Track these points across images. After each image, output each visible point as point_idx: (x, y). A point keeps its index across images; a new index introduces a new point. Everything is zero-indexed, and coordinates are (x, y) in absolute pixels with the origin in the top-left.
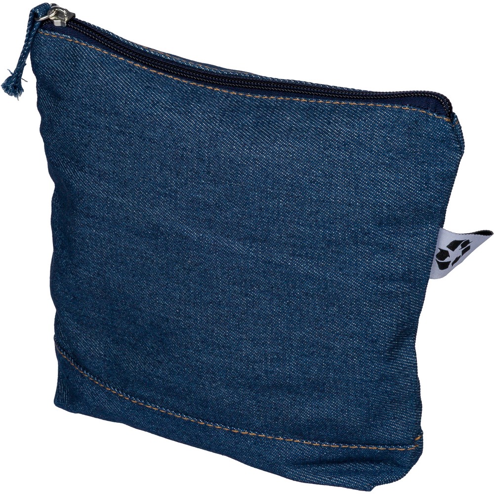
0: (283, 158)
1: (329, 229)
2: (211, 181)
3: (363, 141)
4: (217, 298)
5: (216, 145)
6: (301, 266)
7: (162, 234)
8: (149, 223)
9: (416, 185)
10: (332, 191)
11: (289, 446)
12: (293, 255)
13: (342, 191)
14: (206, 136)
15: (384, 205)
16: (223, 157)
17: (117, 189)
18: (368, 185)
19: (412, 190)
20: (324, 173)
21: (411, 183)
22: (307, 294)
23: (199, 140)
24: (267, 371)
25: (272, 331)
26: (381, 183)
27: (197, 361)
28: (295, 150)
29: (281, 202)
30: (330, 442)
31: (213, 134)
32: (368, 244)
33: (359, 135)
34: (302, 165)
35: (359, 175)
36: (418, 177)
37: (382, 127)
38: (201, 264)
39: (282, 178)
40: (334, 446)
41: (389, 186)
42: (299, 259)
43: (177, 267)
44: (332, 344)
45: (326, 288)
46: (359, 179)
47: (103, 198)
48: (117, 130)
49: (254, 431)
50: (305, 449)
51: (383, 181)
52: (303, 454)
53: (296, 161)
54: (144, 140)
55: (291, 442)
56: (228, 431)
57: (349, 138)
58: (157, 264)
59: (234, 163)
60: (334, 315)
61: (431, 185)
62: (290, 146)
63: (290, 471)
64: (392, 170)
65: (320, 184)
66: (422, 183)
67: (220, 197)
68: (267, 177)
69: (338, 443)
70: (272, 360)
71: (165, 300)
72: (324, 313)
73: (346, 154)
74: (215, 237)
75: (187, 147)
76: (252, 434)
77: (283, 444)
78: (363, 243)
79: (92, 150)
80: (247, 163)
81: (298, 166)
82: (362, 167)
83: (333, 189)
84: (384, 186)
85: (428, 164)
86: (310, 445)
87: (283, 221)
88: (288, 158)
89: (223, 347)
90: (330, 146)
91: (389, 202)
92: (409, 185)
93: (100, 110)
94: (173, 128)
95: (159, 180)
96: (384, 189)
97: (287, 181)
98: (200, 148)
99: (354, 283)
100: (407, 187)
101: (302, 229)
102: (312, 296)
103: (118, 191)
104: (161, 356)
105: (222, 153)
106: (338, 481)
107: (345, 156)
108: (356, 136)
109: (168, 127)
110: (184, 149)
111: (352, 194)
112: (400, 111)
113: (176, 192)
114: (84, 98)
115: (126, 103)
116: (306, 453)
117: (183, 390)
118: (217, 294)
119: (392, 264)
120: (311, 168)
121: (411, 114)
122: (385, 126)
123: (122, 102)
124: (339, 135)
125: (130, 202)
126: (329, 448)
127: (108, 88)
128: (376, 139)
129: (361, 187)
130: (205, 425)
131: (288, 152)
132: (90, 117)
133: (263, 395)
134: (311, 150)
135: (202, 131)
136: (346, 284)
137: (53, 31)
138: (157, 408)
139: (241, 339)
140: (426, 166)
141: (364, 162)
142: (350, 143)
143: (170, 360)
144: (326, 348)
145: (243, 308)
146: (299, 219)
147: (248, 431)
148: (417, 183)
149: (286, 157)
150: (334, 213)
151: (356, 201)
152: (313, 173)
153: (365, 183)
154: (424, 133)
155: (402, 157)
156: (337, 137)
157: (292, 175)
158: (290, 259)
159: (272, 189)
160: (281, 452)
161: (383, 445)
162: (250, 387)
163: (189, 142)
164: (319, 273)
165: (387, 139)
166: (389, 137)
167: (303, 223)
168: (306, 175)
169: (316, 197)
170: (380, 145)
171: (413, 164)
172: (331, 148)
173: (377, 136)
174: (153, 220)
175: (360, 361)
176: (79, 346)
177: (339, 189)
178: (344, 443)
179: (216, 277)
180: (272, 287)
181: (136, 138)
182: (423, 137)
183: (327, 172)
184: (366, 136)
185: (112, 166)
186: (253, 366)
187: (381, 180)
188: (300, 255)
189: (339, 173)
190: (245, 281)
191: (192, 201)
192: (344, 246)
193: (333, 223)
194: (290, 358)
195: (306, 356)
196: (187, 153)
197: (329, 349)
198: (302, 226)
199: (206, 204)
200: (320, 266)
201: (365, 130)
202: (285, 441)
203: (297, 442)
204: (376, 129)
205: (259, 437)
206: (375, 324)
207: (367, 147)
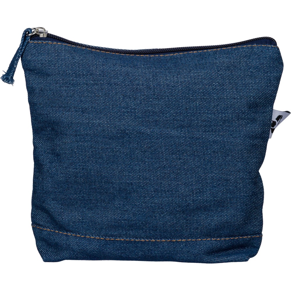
0: (197, 79)
1: (225, 114)
2: (156, 99)
3: (236, 65)
4: (163, 164)
5: (157, 79)
6: (210, 137)
7: (127, 134)
8: (118, 130)
9: (265, 84)
10: (224, 93)
11: (205, 243)
12: (205, 131)
13: (229, 92)
14: (150, 75)
15: (251, 97)
16: (162, 84)
17: (95, 116)
18: (242, 87)
19: (264, 87)
20: (219, 84)
21: (263, 83)
22: (214, 152)
23: (146, 78)
24: (194, 200)
25: (195, 177)
26: (248, 86)
27: (152, 203)
28: (202, 74)
29: (197, 103)
30: (225, 237)
31: (154, 74)
32: (244, 119)
33: (234, 62)
34: (207, 81)
35: (237, 83)
36: (265, 80)
37: (245, 56)
38: (152, 146)
39: (197, 89)
40: (227, 239)
41: (252, 86)
42: (208, 133)
43: (137, 151)
44: (229, 178)
45: (224, 147)
46: (237, 85)
47: (85, 123)
48: (92, 83)
49: (184, 239)
50: (213, 243)
51: (249, 84)
52: (212, 246)
53: (204, 79)
54: (111, 85)
55: (205, 240)
56: (170, 241)
57: (229, 64)
58: (124, 153)
59: (169, 86)
60: (229, 161)
61: (272, 83)
62: (199, 73)
63: (206, 257)
64: (252, 78)
65: (218, 90)
66: (268, 83)
67: (162, 107)
68: (189, 90)
69: (229, 237)
70: (196, 193)
71: (129, 172)
72: (224, 161)
73: (229, 72)
74: (160, 130)
75: (140, 83)
76: (184, 240)
77: (201, 242)
78: (242, 119)
79: (76, 98)
80: (177, 85)
81: (205, 82)
82: (238, 78)
83: (225, 92)
84: (250, 86)
85: (270, 72)
86: (216, 240)
87: (200, 113)
88: (199, 79)
89: (168, 191)
90: (220, 69)
91: (253, 94)
92: (262, 84)
93: (79, 75)
94: (129, 75)
95: (123, 105)
96: (250, 88)
97: (200, 91)
98: (147, 82)
99: (239, 141)
100: (261, 86)
101: (210, 116)
102: (217, 153)
103: (96, 117)
104: (126, 207)
105: (161, 82)
106: (231, 258)
107: (228, 74)
108: (232, 63)
109: (126, 75)
110: (138, 85)
111: (235, 93)
112: (252, 48)
113: (135, 109)
114: (67, 70)
115: (97, 67)
116: (214, 245)
117: (142, 223)
118: (162, 162)
119: (256, 129)
120: (213, 82)
121: (258, 48)
122: (246, 56)
123: (94, 67)
124: (224, 63)
125: (105, 121)
126: (225, 240)
127: (83, 62)
128: (242, 63)
129: (239, 89)
130: (156, 241)
131: (199, 75)
132: (73, 80)
133: (190, 216)
134: (211, 73)
135: (147, 74)
136: (235, 143)
137: (39, 40)
138: (124, 239)
139: (178, 184)
140: (269, 74)
141: (238, 76)
142: (230, 66)
143: (133, 208)
144: (226, 180)
145: (178, 167)
146: (208, 110)
147: (181, 239)
148: (266, 83)
149: (198, 78)
150: (227, 104)
151: (237, 96)
152: (214, 85)
153: (240, 86)
154: (267, 56)
155: (257, 70)
156: (223, 64)
157: (202, 87)
158: (203, 134)
159: (192, 96)
160: (201, 247)
161: (250, 235)
162: (183, 212)
163: (140, 80)
164: (220, 139)
165: (247, 63)
166: (248, 61)
167: (210, 113)
168: (210, 86)
169: (216, 97)
170: (245, 66)
171: (263, 74)
172: (222, 70)
173: (243, 62)
174: (121, 128)
175: (244, 185)
176: (63, 218)
177: (228, 91)
178: (232, 236)
179: (162, 152)
180: (195, 152)
181: (105, 85)
182: (267, 58)
183: (221, 83)
184: (237, 62)
185: (90, 104)
186: (186, 199)
187: (248, 84)
188: (209, 131)
189: (227, 83)
190: (179, 151)
191: (145, 112)
192: (232, 122)
193: (226, 110)
194: (206, 190)
195: (215, 187)
196: (140, 87)
197: (227, 180)
198: (210, 114)
199: (153, 112)
200: (220, 135)
201: (237, 59)
202: (202, 241)
203: (209, 240)
204: (242, 58)
205: (188, 241)
206: (250, 163)
207: (238, 68)
